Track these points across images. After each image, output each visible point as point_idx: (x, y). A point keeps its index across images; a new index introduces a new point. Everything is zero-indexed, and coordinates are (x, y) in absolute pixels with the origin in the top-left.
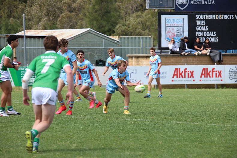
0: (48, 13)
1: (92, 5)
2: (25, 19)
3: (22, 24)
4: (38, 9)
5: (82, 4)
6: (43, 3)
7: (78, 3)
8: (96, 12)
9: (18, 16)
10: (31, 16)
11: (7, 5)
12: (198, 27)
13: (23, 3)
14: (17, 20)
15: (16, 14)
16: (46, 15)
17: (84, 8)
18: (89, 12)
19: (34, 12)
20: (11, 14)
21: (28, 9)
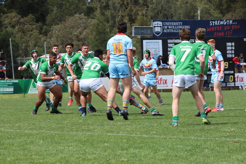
0: (63, 43)
1: (94, 36)
2: (46, 48)
3: (44, 51)
4: (55, 40)
5: (87, 35)
6: (59, 36)
7: (84, 35)
8: (97, 40)
9: (41, 46)
10: (51, 45)
11: (33, 38)
12: (169, 48)
13: (45, 37)
14: (41, 48)
15: (40, 44)
16: (61, 44)
17: (88, 38)
18: (91, 41)
19: (53, 42)
20: (37, 44)
21: (48, 40)
